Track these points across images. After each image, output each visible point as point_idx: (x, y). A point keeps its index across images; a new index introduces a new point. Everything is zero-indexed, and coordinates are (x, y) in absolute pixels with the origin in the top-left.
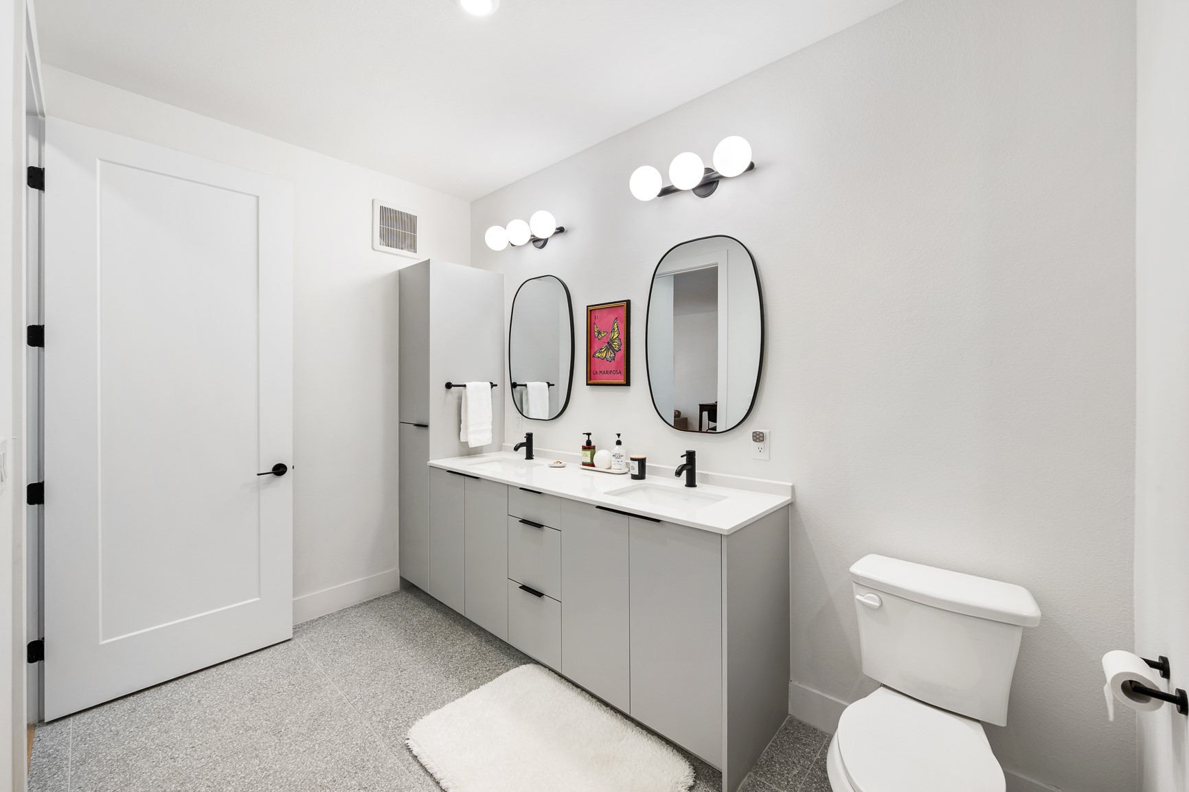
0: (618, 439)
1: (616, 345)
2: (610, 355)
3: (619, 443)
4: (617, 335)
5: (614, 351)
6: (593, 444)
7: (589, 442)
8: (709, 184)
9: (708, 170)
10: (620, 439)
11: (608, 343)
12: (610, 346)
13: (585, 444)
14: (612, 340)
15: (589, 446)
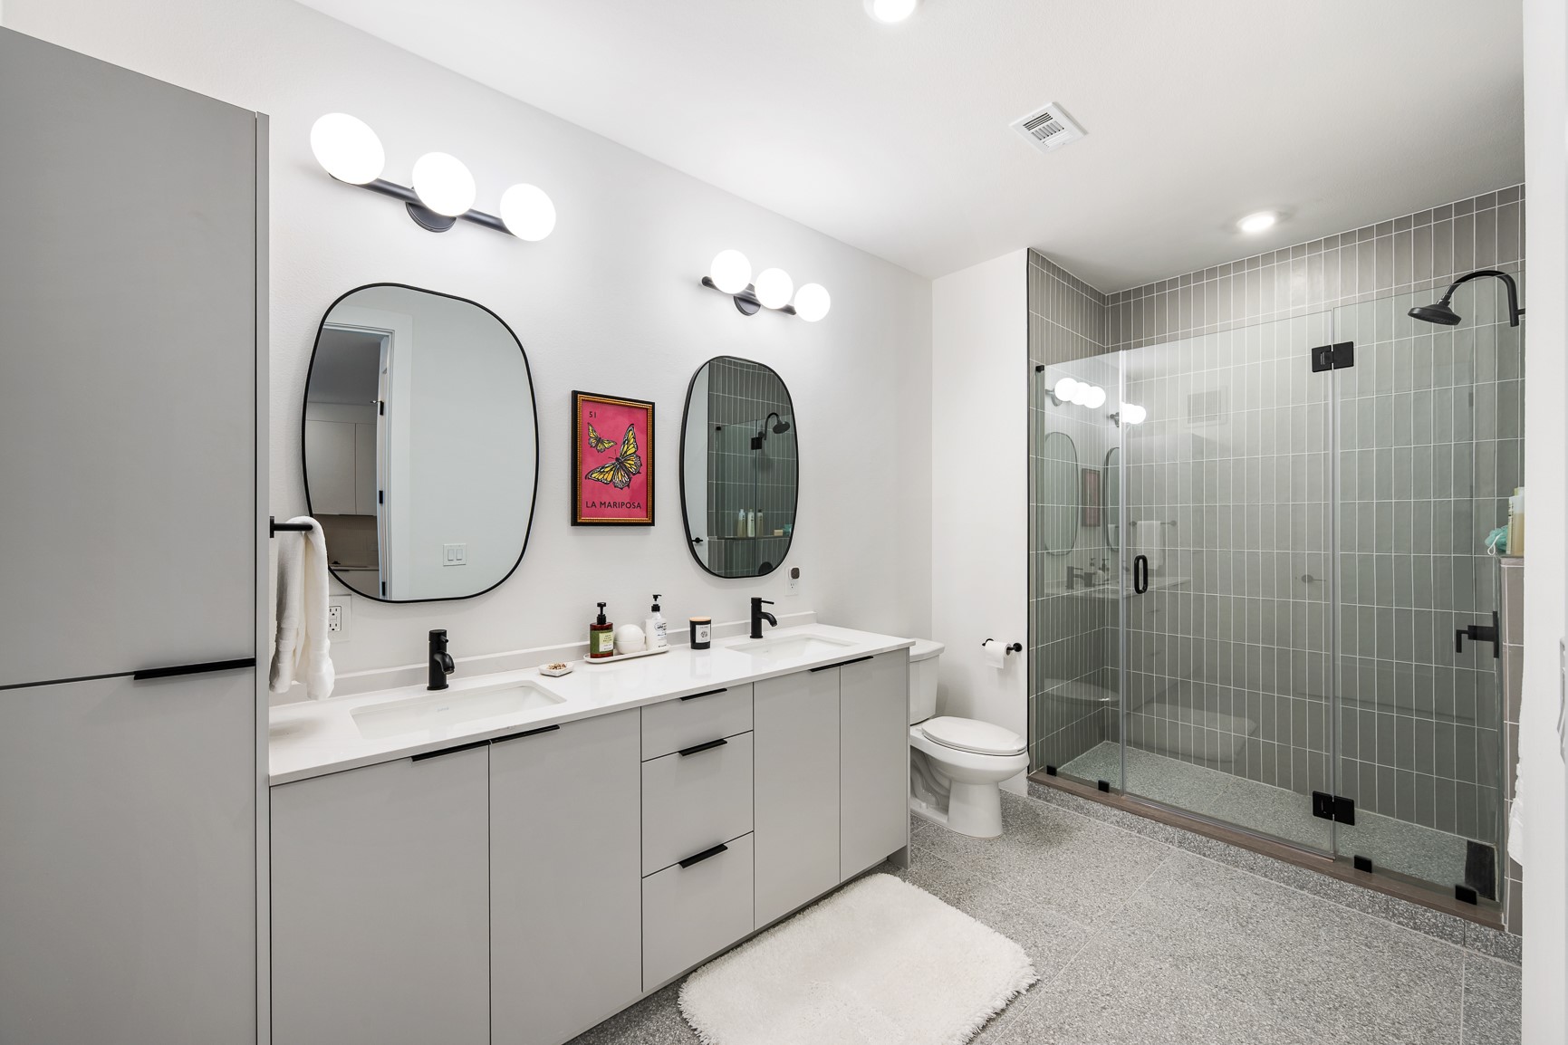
0: (654, 603)
1: (631, 464)
2: (621, 478)
3: (656, 608)
4: (633, 450)
5: (628, 473)
6: (608, 621)
7: (602, 618)
8: (746, 301)
9: (751, 287)
10: (657, 603)
11: (617, 459)
12: (620, 464)
13: (595, 621)
14: (625, 457)
15: (602, 625)
